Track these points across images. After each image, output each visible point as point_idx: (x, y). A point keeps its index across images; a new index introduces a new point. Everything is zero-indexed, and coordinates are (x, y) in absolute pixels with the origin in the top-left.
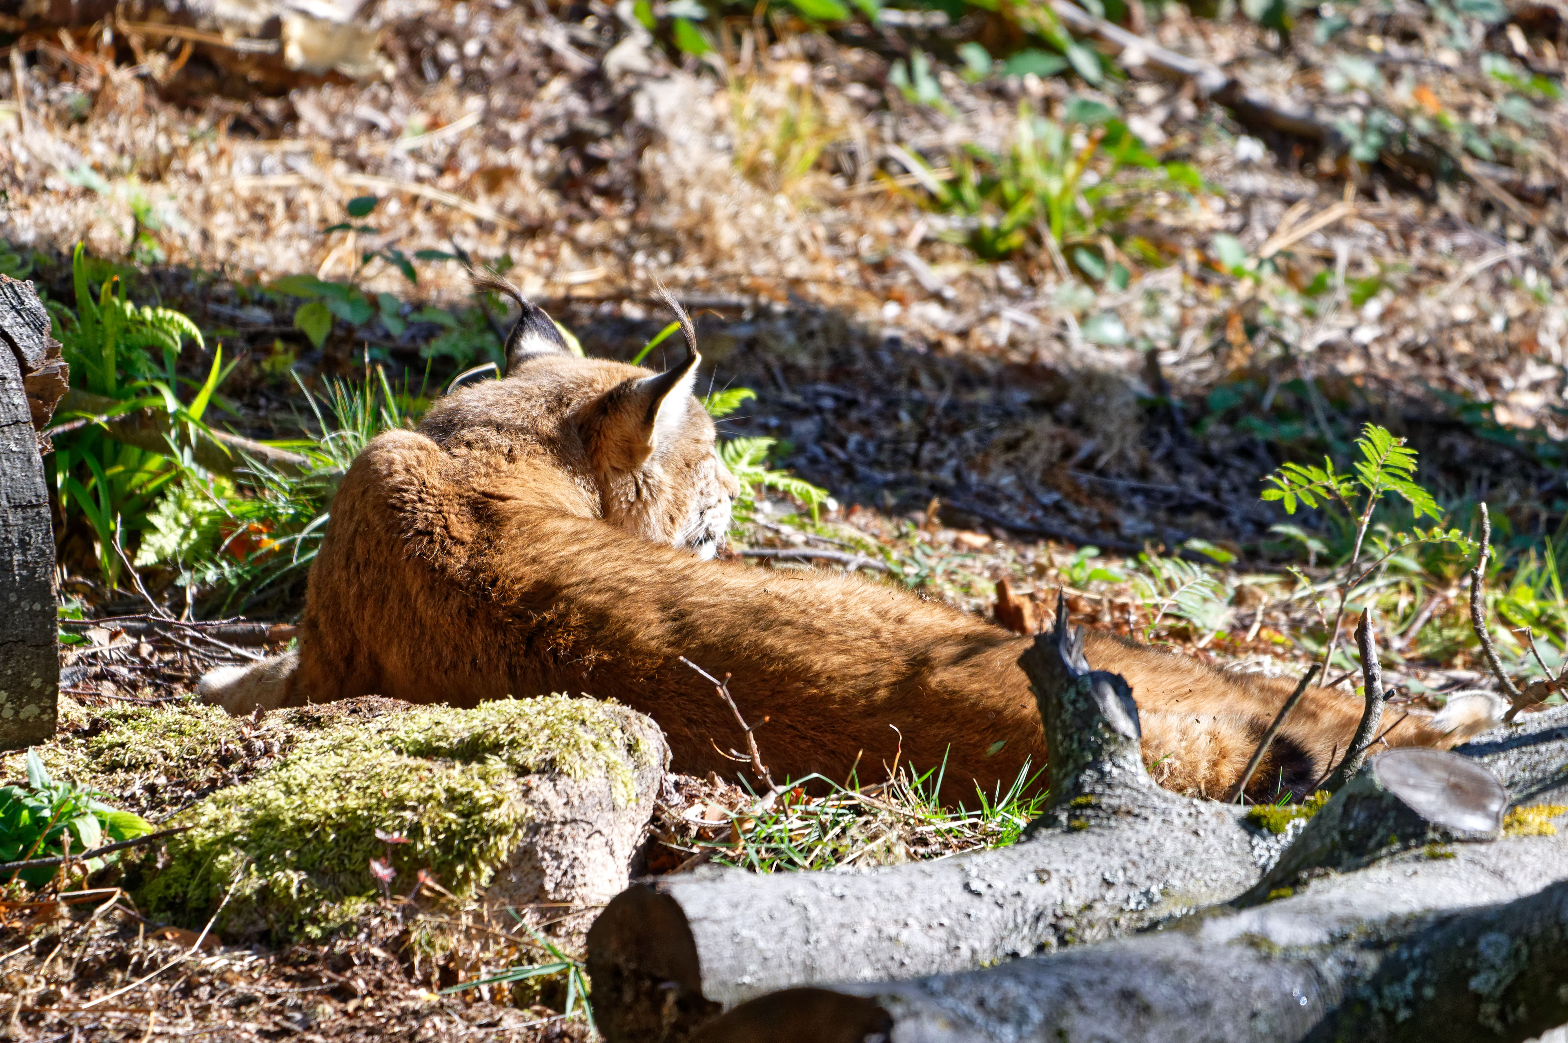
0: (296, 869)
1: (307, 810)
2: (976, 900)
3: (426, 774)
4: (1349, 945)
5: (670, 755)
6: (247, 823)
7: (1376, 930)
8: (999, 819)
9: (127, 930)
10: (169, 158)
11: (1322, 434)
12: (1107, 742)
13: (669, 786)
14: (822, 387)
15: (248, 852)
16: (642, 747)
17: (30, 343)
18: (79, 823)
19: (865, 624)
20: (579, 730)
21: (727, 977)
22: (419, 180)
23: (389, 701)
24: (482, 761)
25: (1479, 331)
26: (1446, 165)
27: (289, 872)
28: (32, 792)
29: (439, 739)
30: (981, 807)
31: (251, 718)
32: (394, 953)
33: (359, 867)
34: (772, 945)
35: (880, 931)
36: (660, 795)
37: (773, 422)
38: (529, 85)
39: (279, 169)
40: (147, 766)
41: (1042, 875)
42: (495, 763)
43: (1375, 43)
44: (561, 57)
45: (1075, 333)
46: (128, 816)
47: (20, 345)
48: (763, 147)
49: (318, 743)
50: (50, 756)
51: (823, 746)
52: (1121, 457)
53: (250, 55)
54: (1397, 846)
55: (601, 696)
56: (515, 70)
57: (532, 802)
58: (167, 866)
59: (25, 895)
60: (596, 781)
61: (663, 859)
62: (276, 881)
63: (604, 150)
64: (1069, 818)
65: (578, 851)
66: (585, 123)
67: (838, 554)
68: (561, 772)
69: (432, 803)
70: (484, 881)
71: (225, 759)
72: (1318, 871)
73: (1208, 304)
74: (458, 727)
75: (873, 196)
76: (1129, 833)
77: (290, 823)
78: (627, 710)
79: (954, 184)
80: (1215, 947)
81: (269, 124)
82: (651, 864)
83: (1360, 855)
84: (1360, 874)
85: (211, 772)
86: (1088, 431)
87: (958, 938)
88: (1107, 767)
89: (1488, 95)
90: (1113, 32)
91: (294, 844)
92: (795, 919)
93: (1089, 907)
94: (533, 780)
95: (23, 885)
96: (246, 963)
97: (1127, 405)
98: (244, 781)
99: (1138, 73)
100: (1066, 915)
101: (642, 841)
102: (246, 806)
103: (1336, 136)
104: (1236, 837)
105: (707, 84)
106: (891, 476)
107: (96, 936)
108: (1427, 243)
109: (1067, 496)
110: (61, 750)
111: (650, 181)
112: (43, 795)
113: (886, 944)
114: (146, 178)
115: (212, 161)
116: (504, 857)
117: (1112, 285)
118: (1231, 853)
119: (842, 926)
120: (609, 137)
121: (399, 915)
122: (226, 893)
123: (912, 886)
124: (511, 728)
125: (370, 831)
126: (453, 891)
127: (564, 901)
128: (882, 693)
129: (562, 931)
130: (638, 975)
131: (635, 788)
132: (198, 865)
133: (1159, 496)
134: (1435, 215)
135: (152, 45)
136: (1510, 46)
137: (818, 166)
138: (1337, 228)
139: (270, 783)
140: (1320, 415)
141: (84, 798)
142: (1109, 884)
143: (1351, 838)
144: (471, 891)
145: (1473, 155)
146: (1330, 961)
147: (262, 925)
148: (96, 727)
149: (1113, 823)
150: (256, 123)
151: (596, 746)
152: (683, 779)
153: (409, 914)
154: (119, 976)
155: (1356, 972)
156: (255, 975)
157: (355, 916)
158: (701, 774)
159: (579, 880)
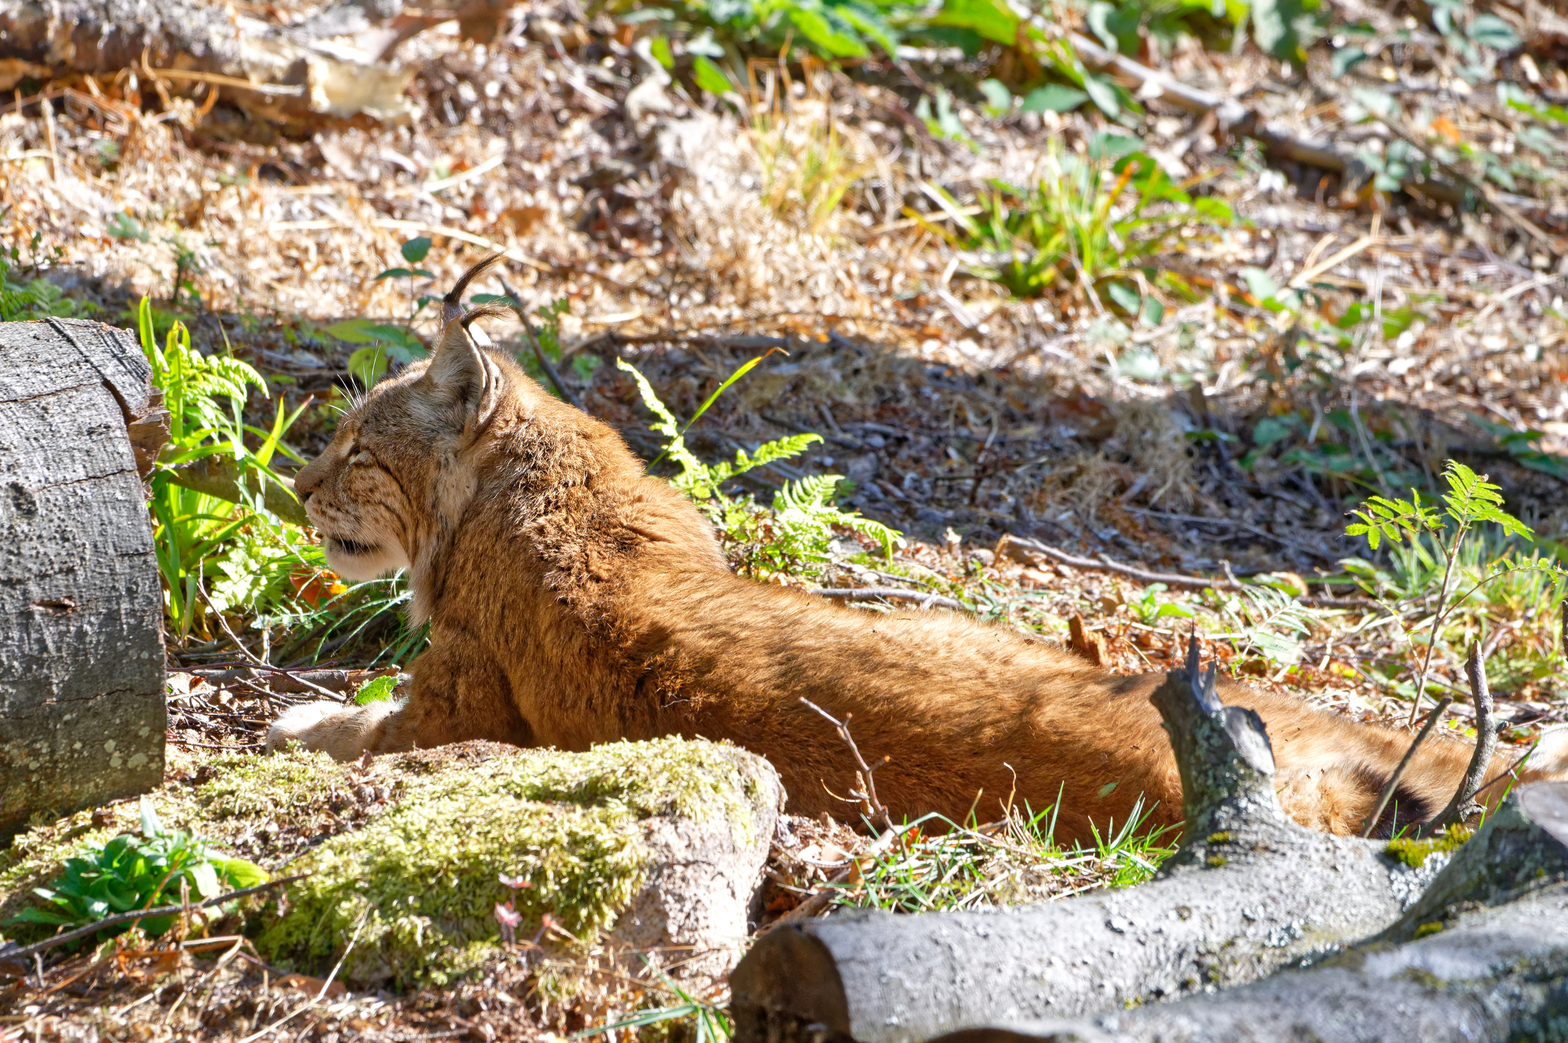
0: (420, 915)
1: (428, 856)
2: (1118, 938)
3: (546, 818)
4: (1514, 978)
5: (785, 797)
6: (367, 869)
7: (1540, 964)
8: (1114, 856)
9: (251, 978)
10: (202, 203)
11: (1369, 466)
12: (1242, 778)
13: (783, 827)
14: (869, 425)
15: (370, 898)
16: (759, 788)
17: (132, 391)
18: (196, 871)
19: (971, 665)
20: (698, 772)
21: (875, 1017)
22: (447, 222)
23: (496, 746)
24: (603, 804)
25: (1513, 359)
26: (1469, 194)
27: (413, 918)
28: (146, 841)
29: (557, 783)
30: (1096, 846)
31: (359, 764)
32: (520, 998)
33: (482, 912)
34: (919, 986)
35: (1025, 970)
36: (775, 837)
37: (829, 461)
38: (552, 127)
39: (309, 214)
40: (258, 813)
41: (1183, 913)
42: (616, 807)
43: (1388, 73)
44: (583, 96)
45: (1114, 368)
46: (243, 863)
47: (123, 393)
48: (791, 185)
49: (429, 788)
50: (160, 804)
51: (928, 783)
52: (1176, 491)
53: (276, 99)
54: (1545, 879)
55: (715, 737)
56: (537, 110)
57: (654, 845)
58: (288, 913)
59: (144, 945)
60: (716, 825)
61: (780, 900)
62: (400, 928)
63: (632, 190)
64: (1207, 855)
65: (701, 893)
66: (608, 162)
67: (911, 593)
68: (682, 815)
69: (556, 846)
70: (608, 925)
71: (336, 807)
72: (1467, 904)
73: (1244, 336)
74: (575, 770)
75: (904, 233)
76: (1267, 869)
77: (412, 869)
78: (741, 751)
79: (983, 219)
80: (1380, 982)
81: (296, 167)
82: (768, 906)
83: (1508, 888)
84: (1510, 907)
85: (322, 818)
86: (1138, 467)
87: (1101, 976)
88: (1243, 803)
89: (1506, 125)
90: (1128, 65)
91: (415, 890)
92: (940, 959)
93: (1232, 943)
94: (655, 822)
95: (142, 934)
96: (373, 1010)
97: (1176, 439)
98: (358, 827)
99: (1154, 105)
100: (1209, 952)
101: (759, 883)
102: (365, 853)
103: (1359, 165)
104: (1374, 871)
105: (729, 123)
106: (950, 513)
107: (221, 985)
108: (1453, 272)
109: (1125, 531)
110: (170, 798)
111: (680, 220)
112: (158, 843)
113: (1030, 983)
114: (182, 224)
115: (243, 205)
116: (627, 900)
117: (1145, 320)
118: (1371, 888)
119: (987, 965)
120: (635, 177)
121: (523, 960)
122: (350, 939)
123: (1055, 925)
124: (629, 771)
125: (493, 875)
126: (578, 934)
127: (688, 943)
128: (989, 731)
129: (685, 974)
130: (783, 1017)
131: (754, 831)
132: (320, 911)
133: (1214, 530)
134: (1460, 244)
135: (179, 91)
136: (1524, 74)
137: (845, 204)
138: (1367, 260)
139: (386, 829)
140: (1366, 448)
141: (200, 847)
142: (1249, 920)
143: (1498, 871)
144: (594, 935)
145: (1496, 185)
146: (1495, 995)
147: (387, 972)
148: (204, 775)
149: (1251, 859)
150: (284, 167)
151: (715, 788)
152: (796, 820)
153: (533, 959)
154: (245, 1024)
155: (1521, 1006)
156: (383, 1021)
157: (480, 961)
158: (813, 816)
159: (702, 923)
